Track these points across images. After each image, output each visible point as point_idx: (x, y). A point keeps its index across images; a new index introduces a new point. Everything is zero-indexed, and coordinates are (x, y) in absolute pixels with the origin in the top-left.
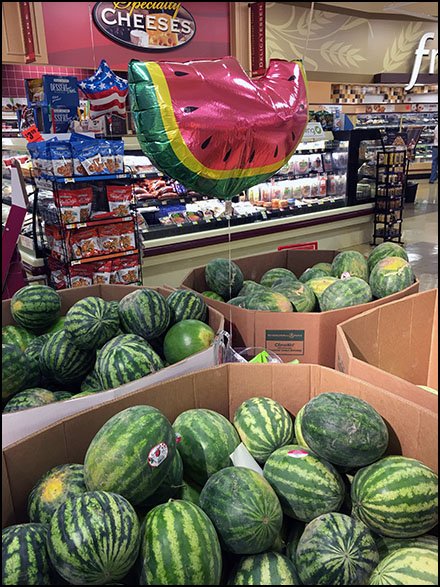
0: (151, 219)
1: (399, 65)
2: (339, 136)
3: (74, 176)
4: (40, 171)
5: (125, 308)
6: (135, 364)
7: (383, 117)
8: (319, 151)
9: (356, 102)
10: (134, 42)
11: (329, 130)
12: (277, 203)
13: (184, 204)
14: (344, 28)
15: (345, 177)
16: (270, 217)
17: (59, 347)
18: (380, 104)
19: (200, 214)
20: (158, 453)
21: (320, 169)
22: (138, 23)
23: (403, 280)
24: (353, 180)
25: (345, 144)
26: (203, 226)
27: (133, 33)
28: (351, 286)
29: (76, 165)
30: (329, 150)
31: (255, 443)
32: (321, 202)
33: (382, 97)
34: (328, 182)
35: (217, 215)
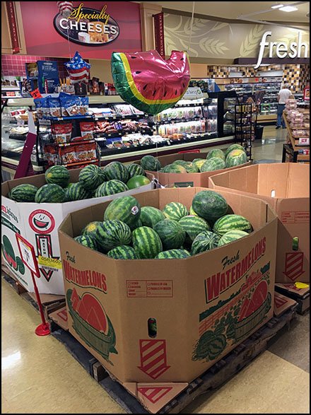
0: (102, 144)
1: (249, 52)
2: (212, 95)
3: (61, 117)
4: (41, 114)
5: (107, 170)
6: (117, 187)
7: (241, 87)
8: (200, 105)
9: (224, 76)
10: (80, 40)
11: (206, 92)
12: (176, 136)
13: (121, 136)
14: (213, 29)
15: (216, 120)
16: (172, 144)
17: (76, 189)
18: (239, 78)
19: (131, 142)
20: (135, 209)
21: (201, 116)
22: (83, 28)
23: (242, 160)
24: (221, 122)
25: (216, 100)
26: (133, 149)
27: (80, 34)
28: (215, 161)
29: (63, 111)
30: (206, 104)
31: (173, 218)
32: (202, 135)
33: (241, 74)
34: (206, 123)
35: (141, 143)
